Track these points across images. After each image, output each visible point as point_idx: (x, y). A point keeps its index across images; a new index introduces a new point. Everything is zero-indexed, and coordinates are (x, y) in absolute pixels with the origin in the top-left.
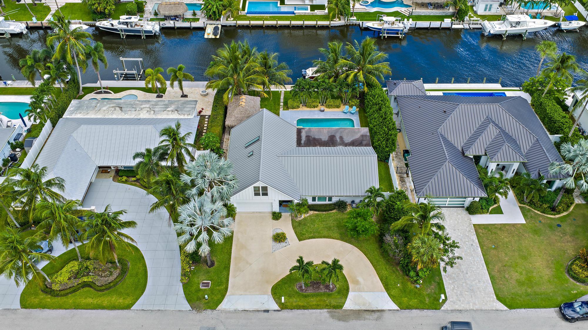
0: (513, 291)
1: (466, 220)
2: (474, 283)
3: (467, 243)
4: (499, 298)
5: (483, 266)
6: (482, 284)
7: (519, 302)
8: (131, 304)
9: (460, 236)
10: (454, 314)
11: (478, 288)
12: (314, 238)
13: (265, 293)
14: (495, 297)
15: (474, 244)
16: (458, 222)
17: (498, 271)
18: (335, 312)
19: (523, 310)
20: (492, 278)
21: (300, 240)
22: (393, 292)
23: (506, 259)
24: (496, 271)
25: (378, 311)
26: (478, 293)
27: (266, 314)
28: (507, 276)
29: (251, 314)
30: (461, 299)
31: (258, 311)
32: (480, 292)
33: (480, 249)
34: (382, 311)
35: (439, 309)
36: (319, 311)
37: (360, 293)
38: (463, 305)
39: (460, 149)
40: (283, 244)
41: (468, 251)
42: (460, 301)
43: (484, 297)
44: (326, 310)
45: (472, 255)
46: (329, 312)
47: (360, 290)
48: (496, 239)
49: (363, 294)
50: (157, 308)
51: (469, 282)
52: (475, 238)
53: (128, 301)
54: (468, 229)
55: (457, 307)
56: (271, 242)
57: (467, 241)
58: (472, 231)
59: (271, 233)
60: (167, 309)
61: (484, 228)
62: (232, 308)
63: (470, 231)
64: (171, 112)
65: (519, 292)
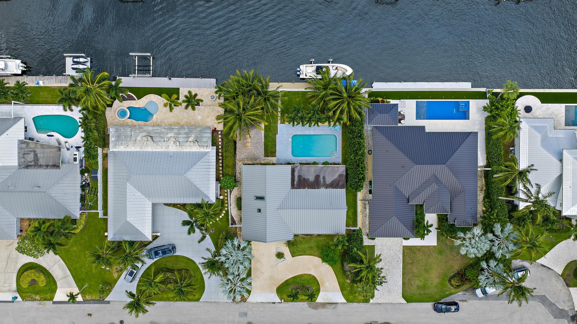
0: (413, 292)
1: (399, 242)
2: (392, 287)
3: (395, 260)
4: (404, 297)
5: (400, 276)
6: (396, 288)
7: (414, 298)
8: (199, 298)
9: (392, 254)
10: (376, 305)
11: (394, 290)
12: (302, 255)
13: (272, 292)
14: (401, 296)
15: (399, 261)
16: (394, 244)
17: (409, 280)
18: (311, 304)
19: (415, 303)
20: (404, 284)
21: (293, 256)
22: (344, 293)
23: (416, 271)
24: (407, 279)
25: (335, 303)
26: (393, 293)
27: (274, 304)
28: (412, 282)
29: (266, 304)
30: (382, 297)
31: (269, 303)
32: (394, 292)
33: (402, 264)
34: (337, 303)
35: (369, 303)
36: (302, 303)
37: (326, 293)
38: (382, 300)
39: (407, 197)
40: (283, 259)
41: (395, 265)
42: (381, 298)
43: (395, 296)
44: (306, 303)
45: (396, 269)
46: (308, 304)
47: (326, 291)
48: (414, 257)
49: (328, 293)
50: (214, 301)
51: (389, 286)
52: (401, 256)
53: (197, 297)
54: (398, 249)
55: (379, 301)
56: (275, 258)
57: (395, 258)
58: (401, 250)
59: (274, 252)
60: (220, 301)
61: (409, 249)
62: (255, 301)
63: (399, 251)
64: (192, 143)
65: (416, 293)
